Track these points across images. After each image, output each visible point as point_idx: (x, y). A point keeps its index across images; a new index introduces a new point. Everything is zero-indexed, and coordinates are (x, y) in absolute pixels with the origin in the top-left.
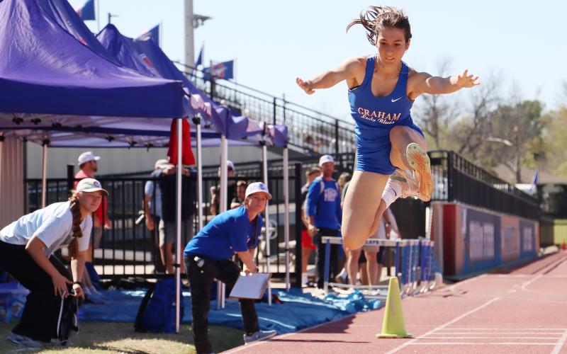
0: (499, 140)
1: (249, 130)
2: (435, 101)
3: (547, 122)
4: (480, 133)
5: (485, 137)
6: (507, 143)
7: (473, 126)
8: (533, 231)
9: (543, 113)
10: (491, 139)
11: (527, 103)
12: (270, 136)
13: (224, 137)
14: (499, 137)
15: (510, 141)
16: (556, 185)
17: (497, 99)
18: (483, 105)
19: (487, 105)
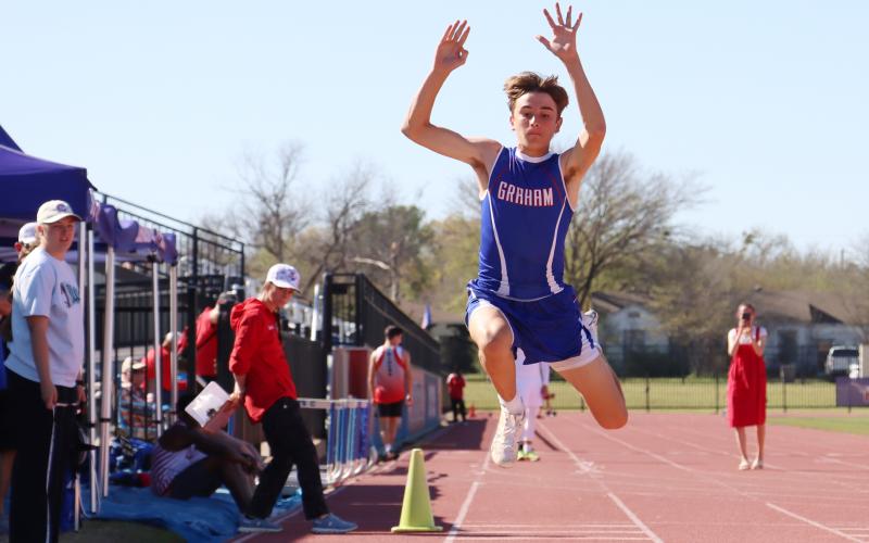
0: (369, 261)
1: (138, 240)
2: (278, 206)
3: (427, 237)
4: (343, 250)
5: (350, 258)
6: (381, 264)
7: (332, 241)
8: (437, 390)
9: (422, 224)
10: (358, 259)
11: (401, 210)
12: (160, 249)
13: (111, 250)
14: (370, 257)
15: (386, 263)
16: (449, 326)
17: (363, 204)
18: (345, 212)
19: (352, 211)
